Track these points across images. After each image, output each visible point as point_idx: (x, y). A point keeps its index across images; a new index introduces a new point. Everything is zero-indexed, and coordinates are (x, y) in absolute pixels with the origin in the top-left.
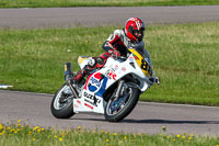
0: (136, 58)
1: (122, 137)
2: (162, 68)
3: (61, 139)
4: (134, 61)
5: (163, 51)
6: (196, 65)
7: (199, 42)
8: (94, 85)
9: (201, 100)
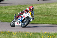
0: (30, 13)
1: (31, 33)
2: (41, 15)
3: (15, 34)
4: (29, 13)
5: (41, 10)
6: (50, 14)
7: (51, 8)
8: (20, 19)
9: (52, 23)
